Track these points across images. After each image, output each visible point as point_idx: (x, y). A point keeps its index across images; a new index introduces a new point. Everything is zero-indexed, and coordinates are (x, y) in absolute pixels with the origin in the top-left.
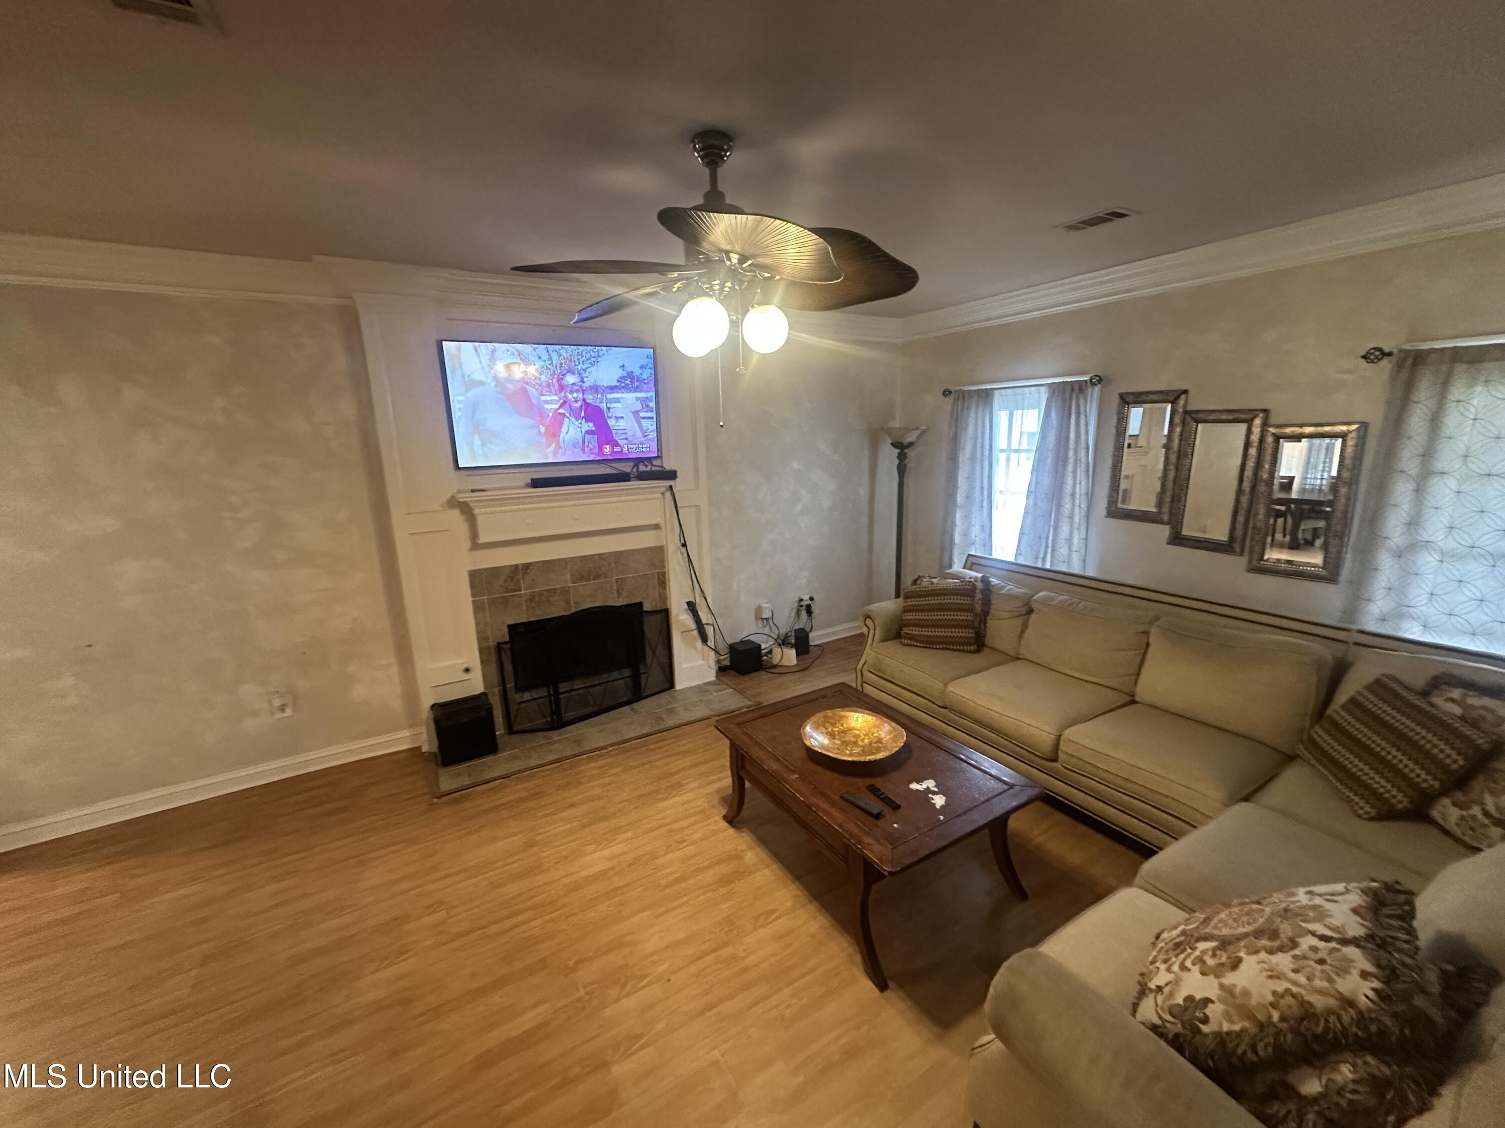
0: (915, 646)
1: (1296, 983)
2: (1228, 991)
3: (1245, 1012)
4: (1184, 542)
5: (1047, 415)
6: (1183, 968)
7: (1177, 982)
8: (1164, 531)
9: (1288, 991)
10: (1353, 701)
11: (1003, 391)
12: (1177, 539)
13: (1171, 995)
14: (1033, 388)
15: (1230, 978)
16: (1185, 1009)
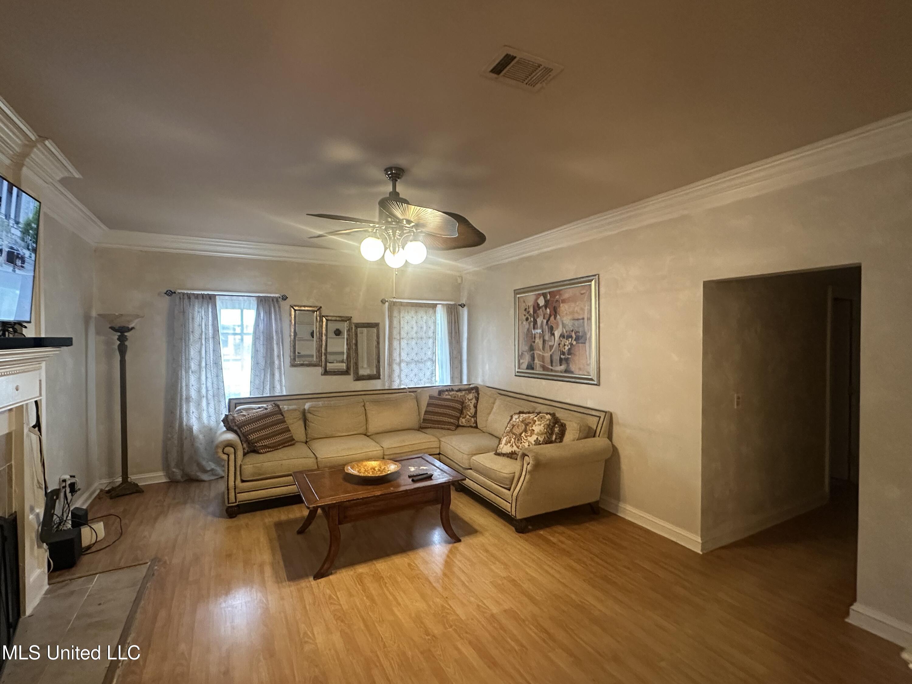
0: (269, 451)
1: (543, 423)
2: (538, 434)
3: (542, 434)
4: (329, 373)
5: (258, 314)
6: (527, 440)
7: (529, 442)
8: (320, 370)
9: (544, 425)
10: (429, 405)
11: (221, 297)
12: (326, 372)
13: (532, 444)
14: (245, 298)
15: (536, 432)
16: (536, 442)
